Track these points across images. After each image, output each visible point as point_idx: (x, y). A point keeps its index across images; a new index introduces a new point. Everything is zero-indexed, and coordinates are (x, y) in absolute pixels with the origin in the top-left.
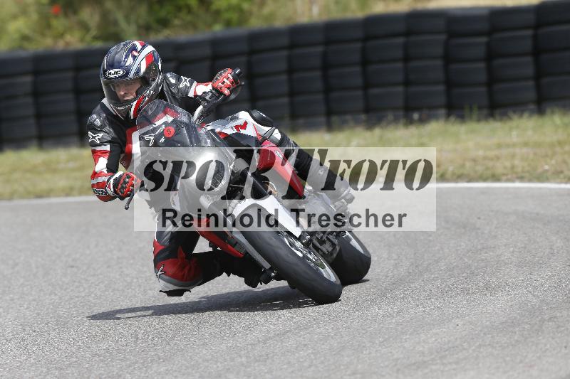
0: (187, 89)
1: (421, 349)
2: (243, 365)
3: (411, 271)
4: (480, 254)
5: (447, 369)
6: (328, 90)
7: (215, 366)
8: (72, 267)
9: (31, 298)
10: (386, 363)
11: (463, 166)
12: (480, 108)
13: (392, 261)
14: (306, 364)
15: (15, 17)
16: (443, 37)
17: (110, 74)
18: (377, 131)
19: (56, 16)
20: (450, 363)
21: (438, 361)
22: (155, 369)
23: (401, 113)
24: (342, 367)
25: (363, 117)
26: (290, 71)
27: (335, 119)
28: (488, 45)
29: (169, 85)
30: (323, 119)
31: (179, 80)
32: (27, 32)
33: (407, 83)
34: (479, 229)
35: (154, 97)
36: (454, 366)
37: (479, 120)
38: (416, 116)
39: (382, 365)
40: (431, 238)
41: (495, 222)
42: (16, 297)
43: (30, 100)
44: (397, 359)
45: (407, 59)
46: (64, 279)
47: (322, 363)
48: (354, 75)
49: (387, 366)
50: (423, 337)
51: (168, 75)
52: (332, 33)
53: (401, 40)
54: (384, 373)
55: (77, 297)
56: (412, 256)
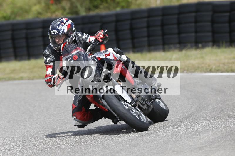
0: (86, 39)
1: (201, 141)
2: (128, 148)
3: (197, 109)
4: (226, 103)
5: (212, 150)
6: (164, 34)
7: (116, 148)
8: (58, 107)
9: (41, 120)
10: (187, 147)
11: (219, 66)
12: (226, 42)
13: (190, 105)
14: (154, 148)
15: (35, 5)
16: (211, 13)
17: (52, 32)
18: (184, 52)
19: (52, 4)
20: (213, 148)
21: (208, 147)
22: (91, 149)
23: (193, 44)
24: (169, 149)
25: (178, 46)
26: (148, 27)
27: (166, 46)
28: (230, 16)
29: (79, 37)
30: (161, 47)
31: (83, 35)
32: (40, 11)
33: (196, 32)
34: (225, 92)
35: (71, 42)
36: (215, 149)
37: (226, 47)
38: (200, 45)
39: (185, 148)
40: (206, 96)
41: (232, 89)
42: (35, 120)
43: (41, 39)
44: (191, 146)
45: (196, 22)
46: (54, 112)
47: (160, 147)
48: (174, 28)
49: (187, 149)
50: (202, 136)
51: (78, 33)
52: (165, 11)
53: (194, 14)
54: (186, 151)
55: (60, 120)
56: (198, 103)
